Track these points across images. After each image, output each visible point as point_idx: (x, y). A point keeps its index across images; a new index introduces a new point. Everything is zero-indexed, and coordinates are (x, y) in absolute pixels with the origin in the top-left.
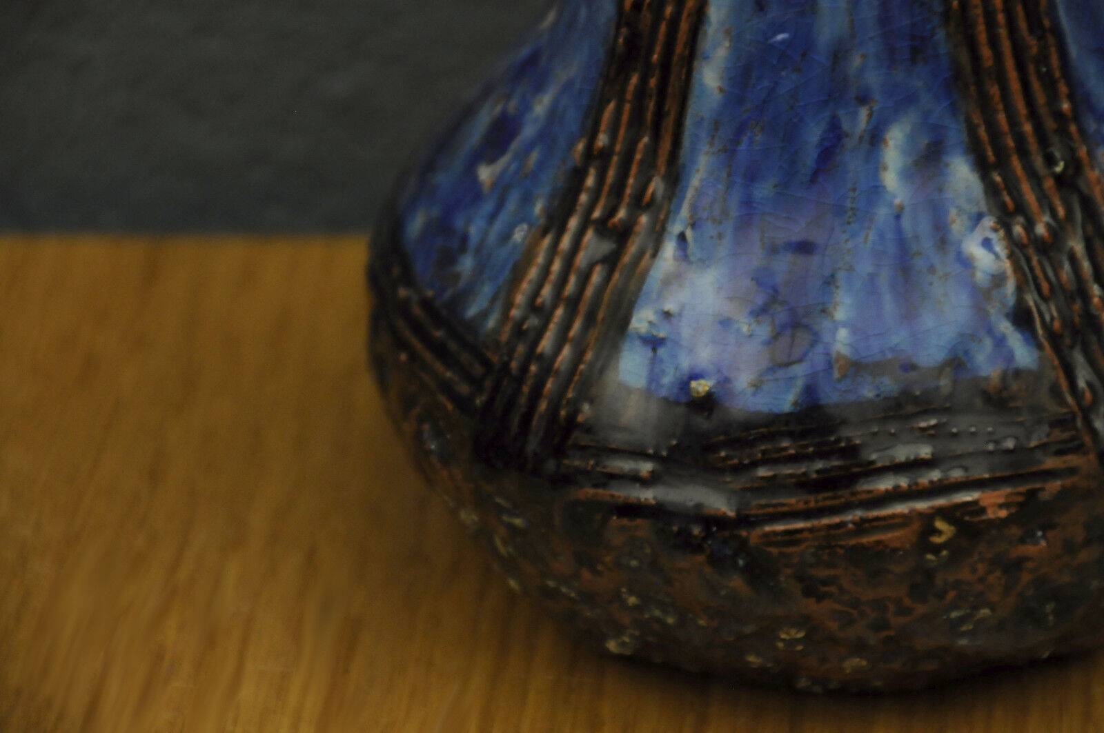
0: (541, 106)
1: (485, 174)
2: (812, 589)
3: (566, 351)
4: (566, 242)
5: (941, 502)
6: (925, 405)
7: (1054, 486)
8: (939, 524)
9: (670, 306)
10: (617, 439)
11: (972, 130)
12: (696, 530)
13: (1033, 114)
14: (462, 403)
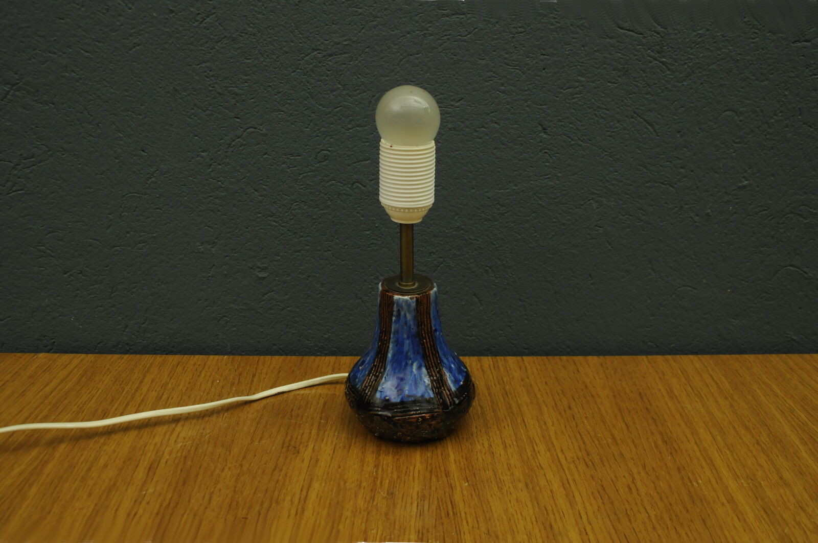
0: (368, 359)
1: (360, 368)
2: (402, 427)
3: (369, 393)
4: (370, 378)
5: (420, 415)
6: (419, 402)
7: (436, 414)
8: (420, 419)
9: (384, 387)
10: (376, 405)
11: (426, 364)
12: (386, 418)
13: (434, 362)
14: (356, 399)
